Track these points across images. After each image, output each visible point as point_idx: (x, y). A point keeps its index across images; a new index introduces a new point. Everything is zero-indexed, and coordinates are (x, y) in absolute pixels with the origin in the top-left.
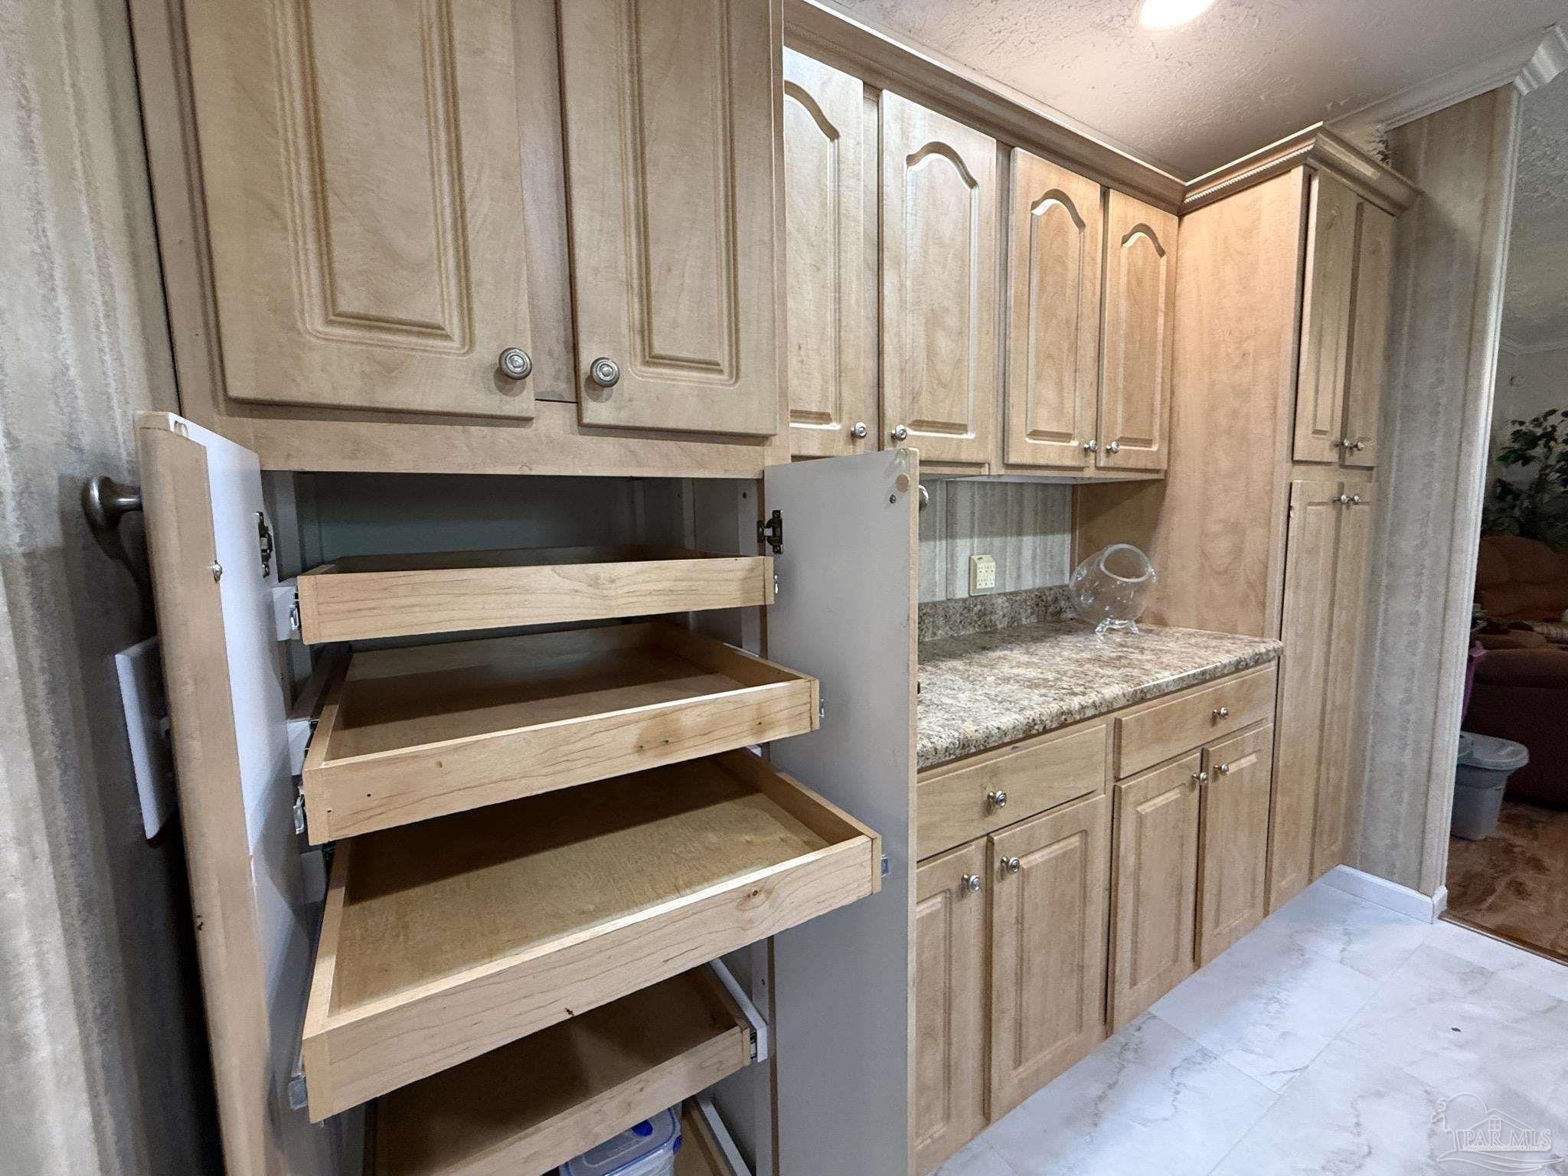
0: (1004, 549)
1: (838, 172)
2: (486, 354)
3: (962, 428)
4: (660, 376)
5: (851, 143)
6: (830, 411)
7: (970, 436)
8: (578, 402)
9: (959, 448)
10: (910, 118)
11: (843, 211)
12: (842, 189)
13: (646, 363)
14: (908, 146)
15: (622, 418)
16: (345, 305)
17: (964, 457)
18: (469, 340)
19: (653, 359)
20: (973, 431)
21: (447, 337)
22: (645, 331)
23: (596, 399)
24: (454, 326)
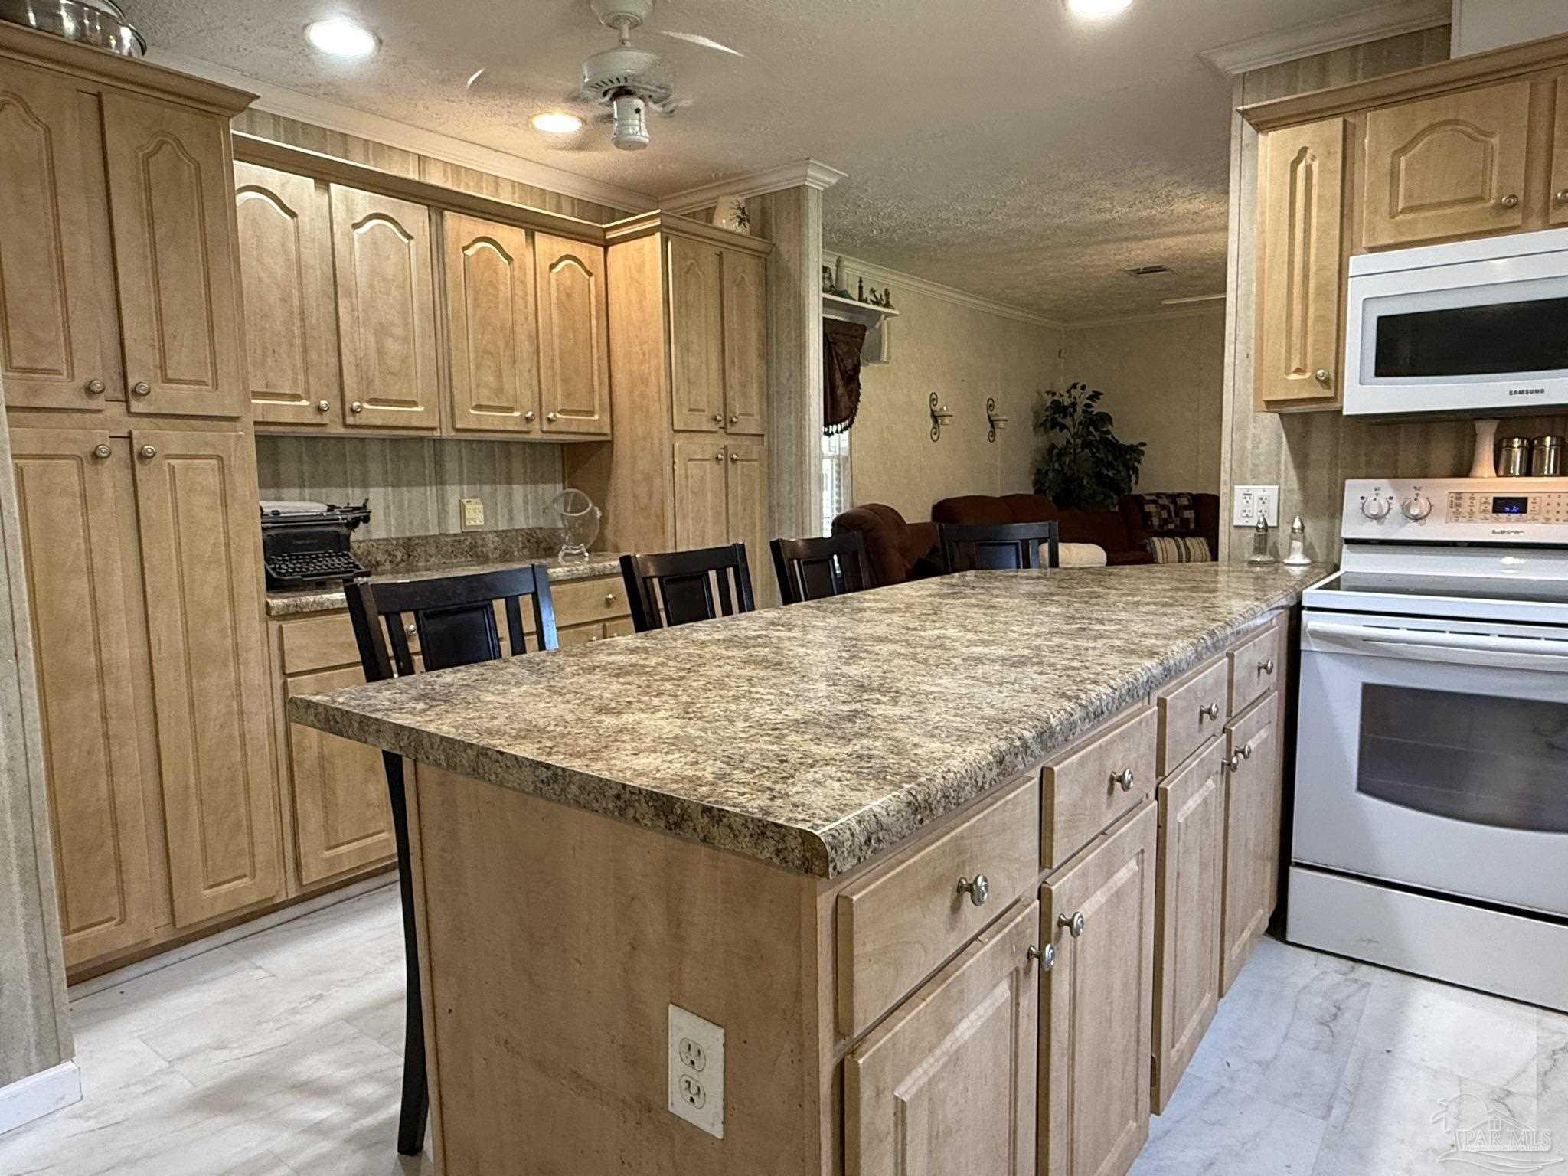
0: (493, 494)
1: (298, 238)
2: (81, 381)
3: (414, 404)
4: (171, 388)
5: (307, 220)
6: (300, 392)
7: (420, 409)
8: (127, 401)
9: (411, 418)
10: (353, 200)
11: (303, 263)
12: (302, 249)
13: (163, 382)
14: (353, 218)
15: (152, 410)
16: (15, 364)
17: (415, 424)
18: (72, 377)
19: (168, 381)
20: (422, 405)
21: (61, 374)
22: (163, 368)
23: (138, 400)
24: (64, 368)
